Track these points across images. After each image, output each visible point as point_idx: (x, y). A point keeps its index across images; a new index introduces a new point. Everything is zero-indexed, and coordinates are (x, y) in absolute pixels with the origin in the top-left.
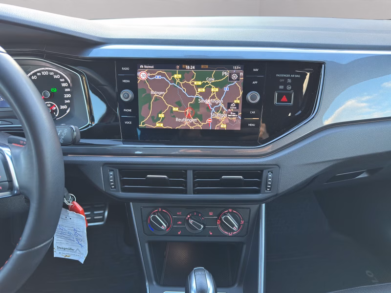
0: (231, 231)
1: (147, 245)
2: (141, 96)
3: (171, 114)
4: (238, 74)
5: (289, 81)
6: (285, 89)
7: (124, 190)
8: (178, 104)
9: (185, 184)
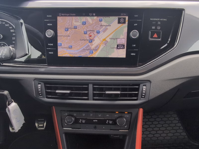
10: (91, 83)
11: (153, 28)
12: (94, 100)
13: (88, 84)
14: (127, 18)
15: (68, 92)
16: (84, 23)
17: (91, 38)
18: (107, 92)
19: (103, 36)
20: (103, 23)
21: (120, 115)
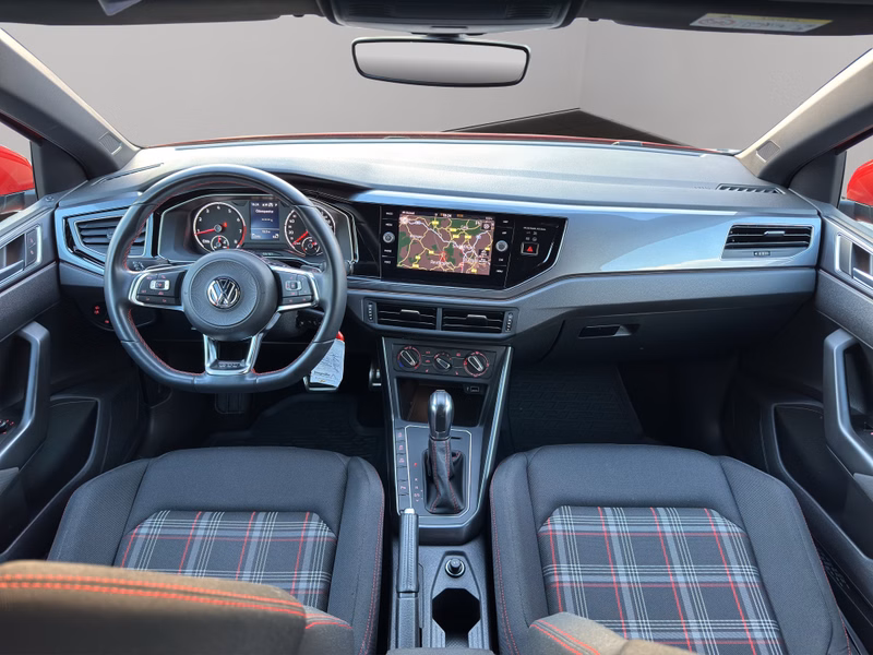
0: (476, 372)
1: (395, 381)
2: (401, 239)
3: (427, 257)
4: (489, 224)
5: (535, 233)
6: (531, 240)
7: (380, 322)
8: (434, 248)
9: (434, 321)
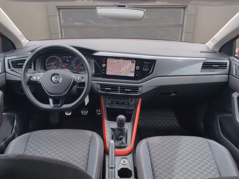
10: (119, 86)
11: (145, 66)
12: (120, 93)
13: (118, 86)
14: (135, 61)
15: (110, 89)
16: (118, 62)
17: (121, 68)
18: (126, 90)
19: (125, 67)
20: (125, 62)
21: (131, 100)
